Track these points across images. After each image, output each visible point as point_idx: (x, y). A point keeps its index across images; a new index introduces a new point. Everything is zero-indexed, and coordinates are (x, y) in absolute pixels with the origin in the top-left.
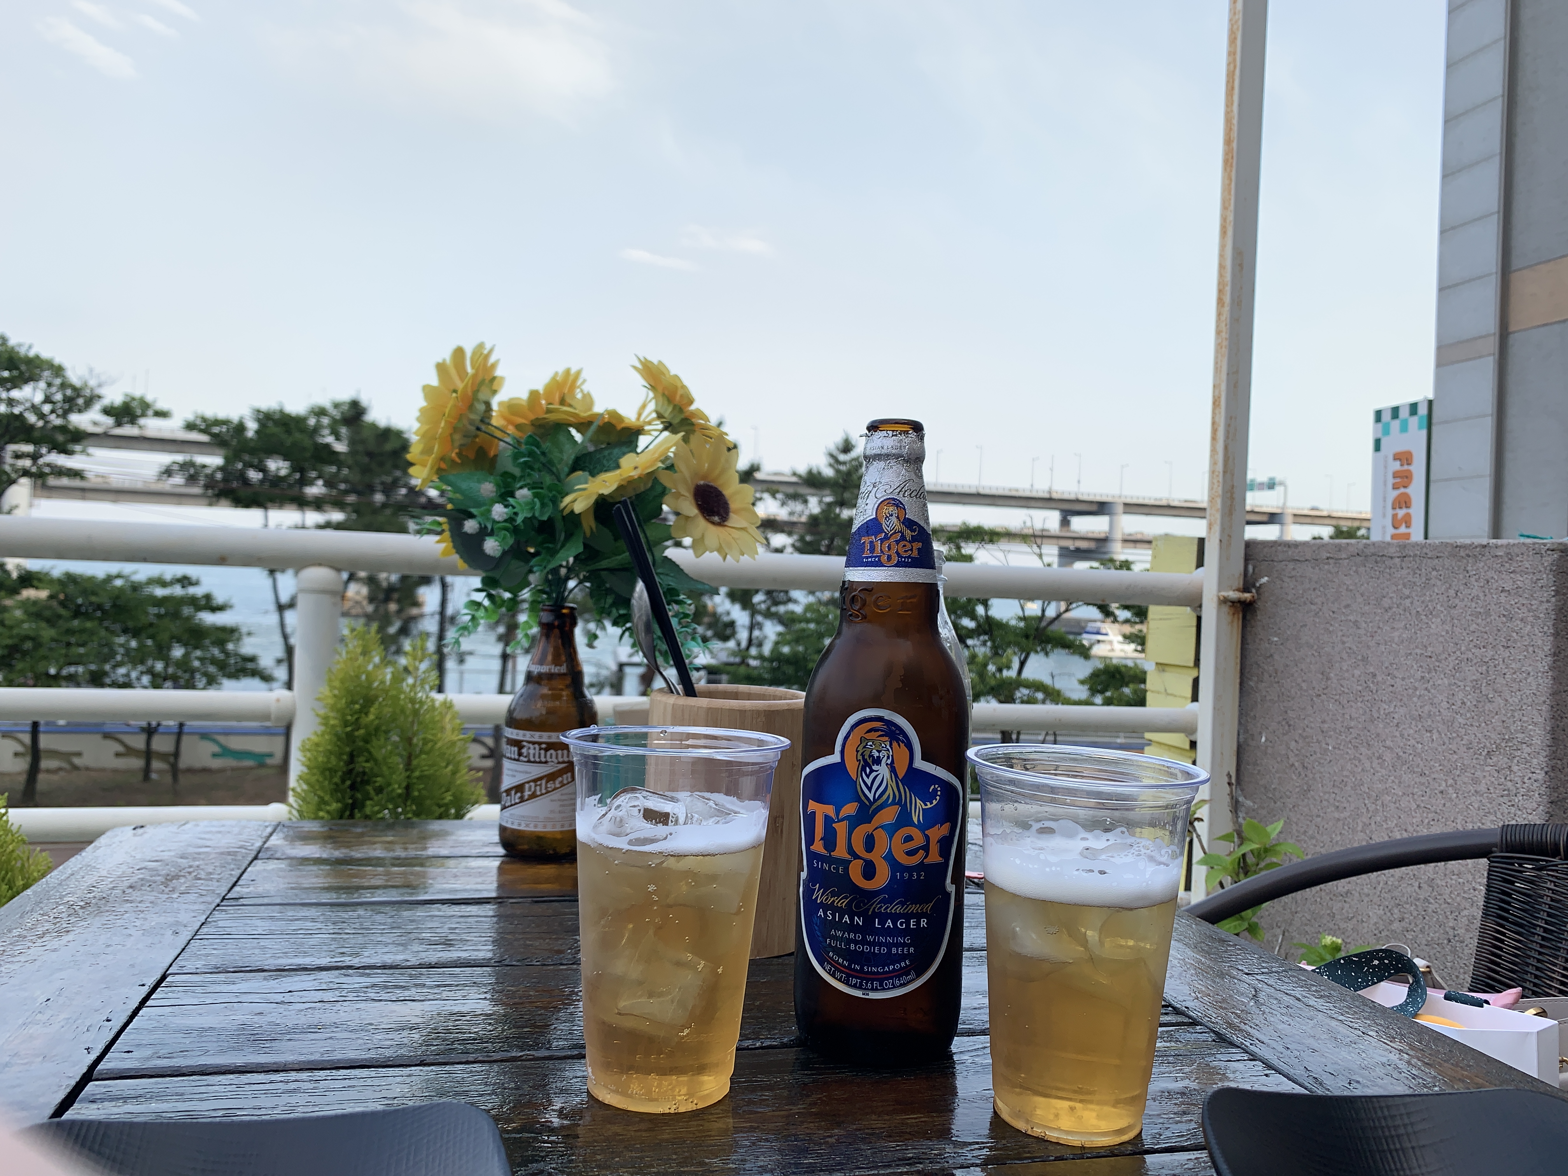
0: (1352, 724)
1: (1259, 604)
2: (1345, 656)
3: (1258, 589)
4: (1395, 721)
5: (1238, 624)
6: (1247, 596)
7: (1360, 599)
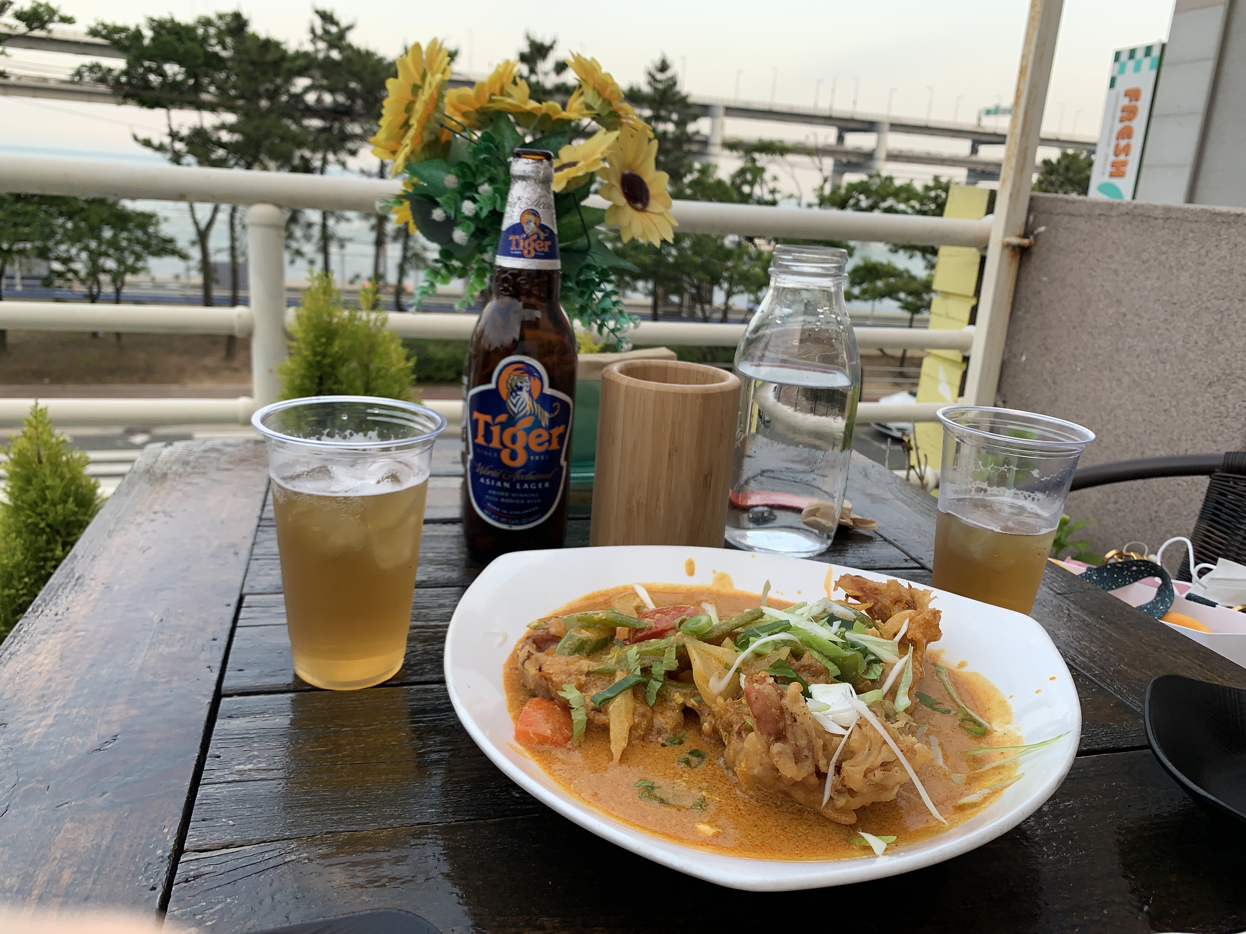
0: (1101, 352)
1: (1035, 249)
2: (1102, 297)
3: (1036, 237)
4: (1136, 353)
5: (1015, 265)
6: (1026, 242)
7: (1122, 251)
